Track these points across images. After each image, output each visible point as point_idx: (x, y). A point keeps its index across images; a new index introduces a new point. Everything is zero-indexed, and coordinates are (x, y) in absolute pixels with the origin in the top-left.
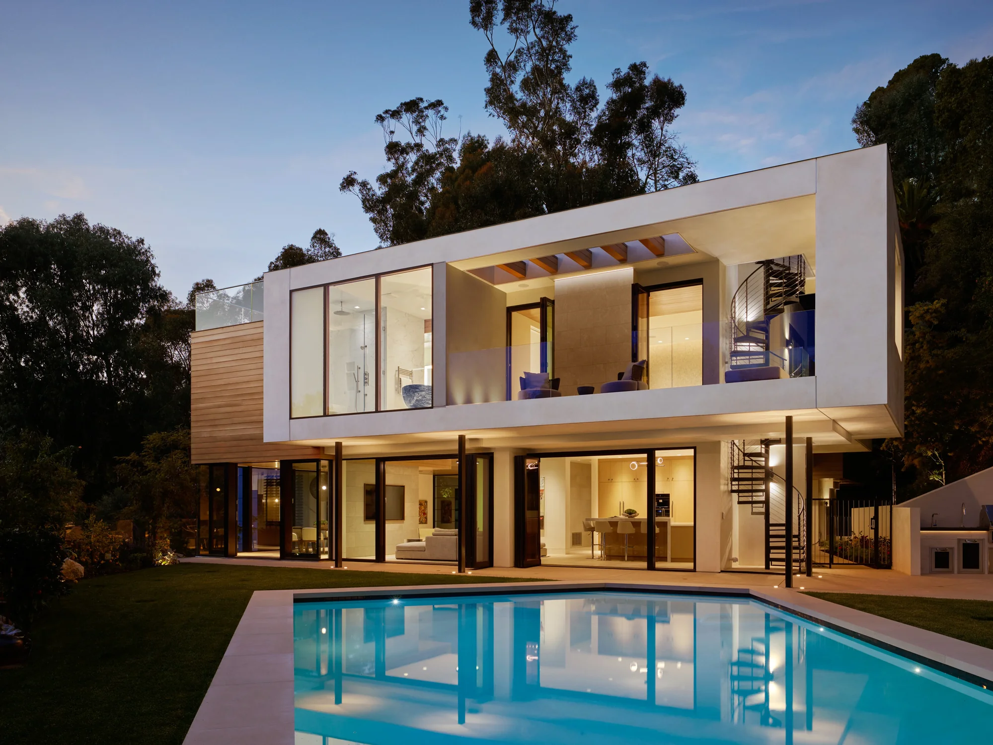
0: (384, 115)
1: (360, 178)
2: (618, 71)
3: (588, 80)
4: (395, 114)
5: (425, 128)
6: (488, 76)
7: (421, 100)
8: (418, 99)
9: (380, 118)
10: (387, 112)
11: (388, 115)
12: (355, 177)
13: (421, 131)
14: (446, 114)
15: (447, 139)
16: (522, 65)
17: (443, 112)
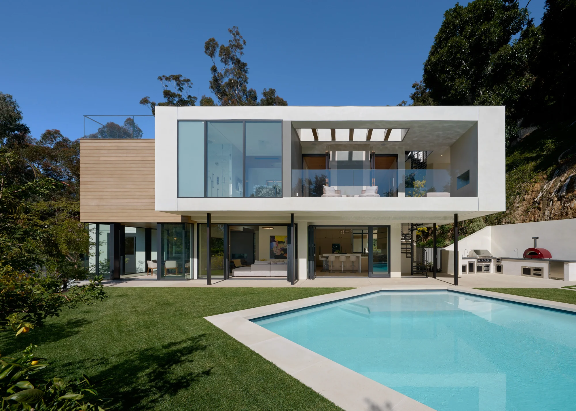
0: (162, 78)
1: (151, 100)
2: (265, 89)
3: (253, 89)
4: (168, 79)
5: (183, 88)
6: (212, 76)
7: (181, 76)
8: (180, 75)
9: (160, 78)
10: (163, 76)
11: (164, 78)
12: (149, 99)
13: (181, 89)
14: (192, 86)
15: (192, 96)
16: (228, 75)
17: (190, 85)
